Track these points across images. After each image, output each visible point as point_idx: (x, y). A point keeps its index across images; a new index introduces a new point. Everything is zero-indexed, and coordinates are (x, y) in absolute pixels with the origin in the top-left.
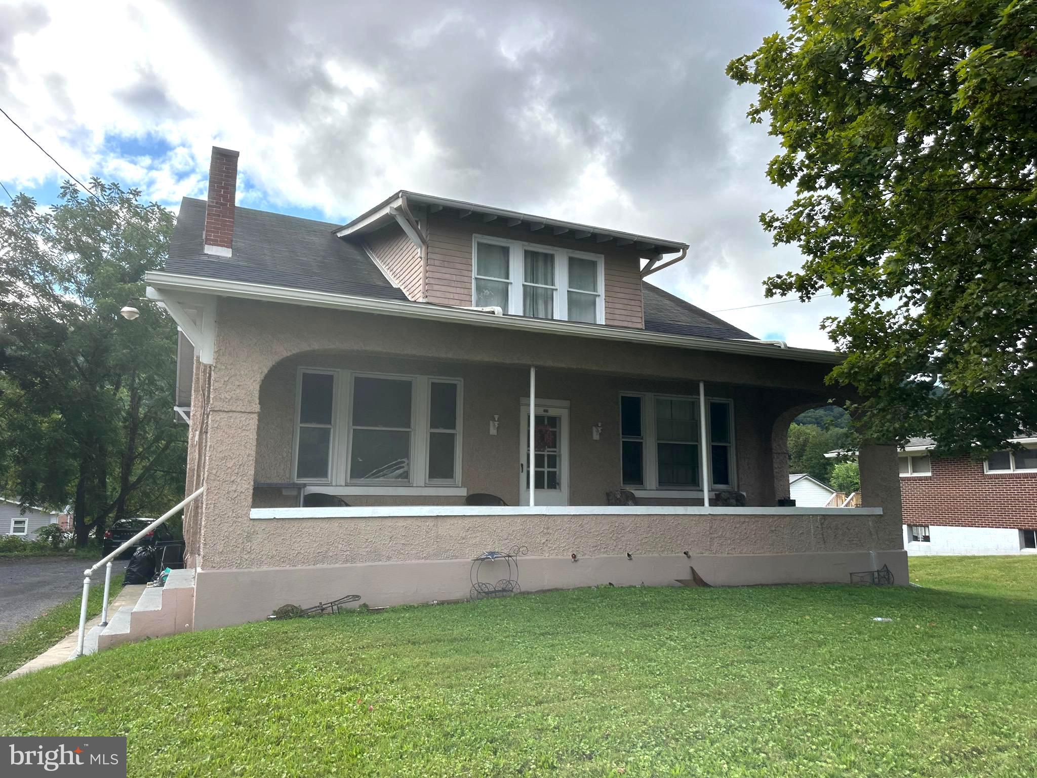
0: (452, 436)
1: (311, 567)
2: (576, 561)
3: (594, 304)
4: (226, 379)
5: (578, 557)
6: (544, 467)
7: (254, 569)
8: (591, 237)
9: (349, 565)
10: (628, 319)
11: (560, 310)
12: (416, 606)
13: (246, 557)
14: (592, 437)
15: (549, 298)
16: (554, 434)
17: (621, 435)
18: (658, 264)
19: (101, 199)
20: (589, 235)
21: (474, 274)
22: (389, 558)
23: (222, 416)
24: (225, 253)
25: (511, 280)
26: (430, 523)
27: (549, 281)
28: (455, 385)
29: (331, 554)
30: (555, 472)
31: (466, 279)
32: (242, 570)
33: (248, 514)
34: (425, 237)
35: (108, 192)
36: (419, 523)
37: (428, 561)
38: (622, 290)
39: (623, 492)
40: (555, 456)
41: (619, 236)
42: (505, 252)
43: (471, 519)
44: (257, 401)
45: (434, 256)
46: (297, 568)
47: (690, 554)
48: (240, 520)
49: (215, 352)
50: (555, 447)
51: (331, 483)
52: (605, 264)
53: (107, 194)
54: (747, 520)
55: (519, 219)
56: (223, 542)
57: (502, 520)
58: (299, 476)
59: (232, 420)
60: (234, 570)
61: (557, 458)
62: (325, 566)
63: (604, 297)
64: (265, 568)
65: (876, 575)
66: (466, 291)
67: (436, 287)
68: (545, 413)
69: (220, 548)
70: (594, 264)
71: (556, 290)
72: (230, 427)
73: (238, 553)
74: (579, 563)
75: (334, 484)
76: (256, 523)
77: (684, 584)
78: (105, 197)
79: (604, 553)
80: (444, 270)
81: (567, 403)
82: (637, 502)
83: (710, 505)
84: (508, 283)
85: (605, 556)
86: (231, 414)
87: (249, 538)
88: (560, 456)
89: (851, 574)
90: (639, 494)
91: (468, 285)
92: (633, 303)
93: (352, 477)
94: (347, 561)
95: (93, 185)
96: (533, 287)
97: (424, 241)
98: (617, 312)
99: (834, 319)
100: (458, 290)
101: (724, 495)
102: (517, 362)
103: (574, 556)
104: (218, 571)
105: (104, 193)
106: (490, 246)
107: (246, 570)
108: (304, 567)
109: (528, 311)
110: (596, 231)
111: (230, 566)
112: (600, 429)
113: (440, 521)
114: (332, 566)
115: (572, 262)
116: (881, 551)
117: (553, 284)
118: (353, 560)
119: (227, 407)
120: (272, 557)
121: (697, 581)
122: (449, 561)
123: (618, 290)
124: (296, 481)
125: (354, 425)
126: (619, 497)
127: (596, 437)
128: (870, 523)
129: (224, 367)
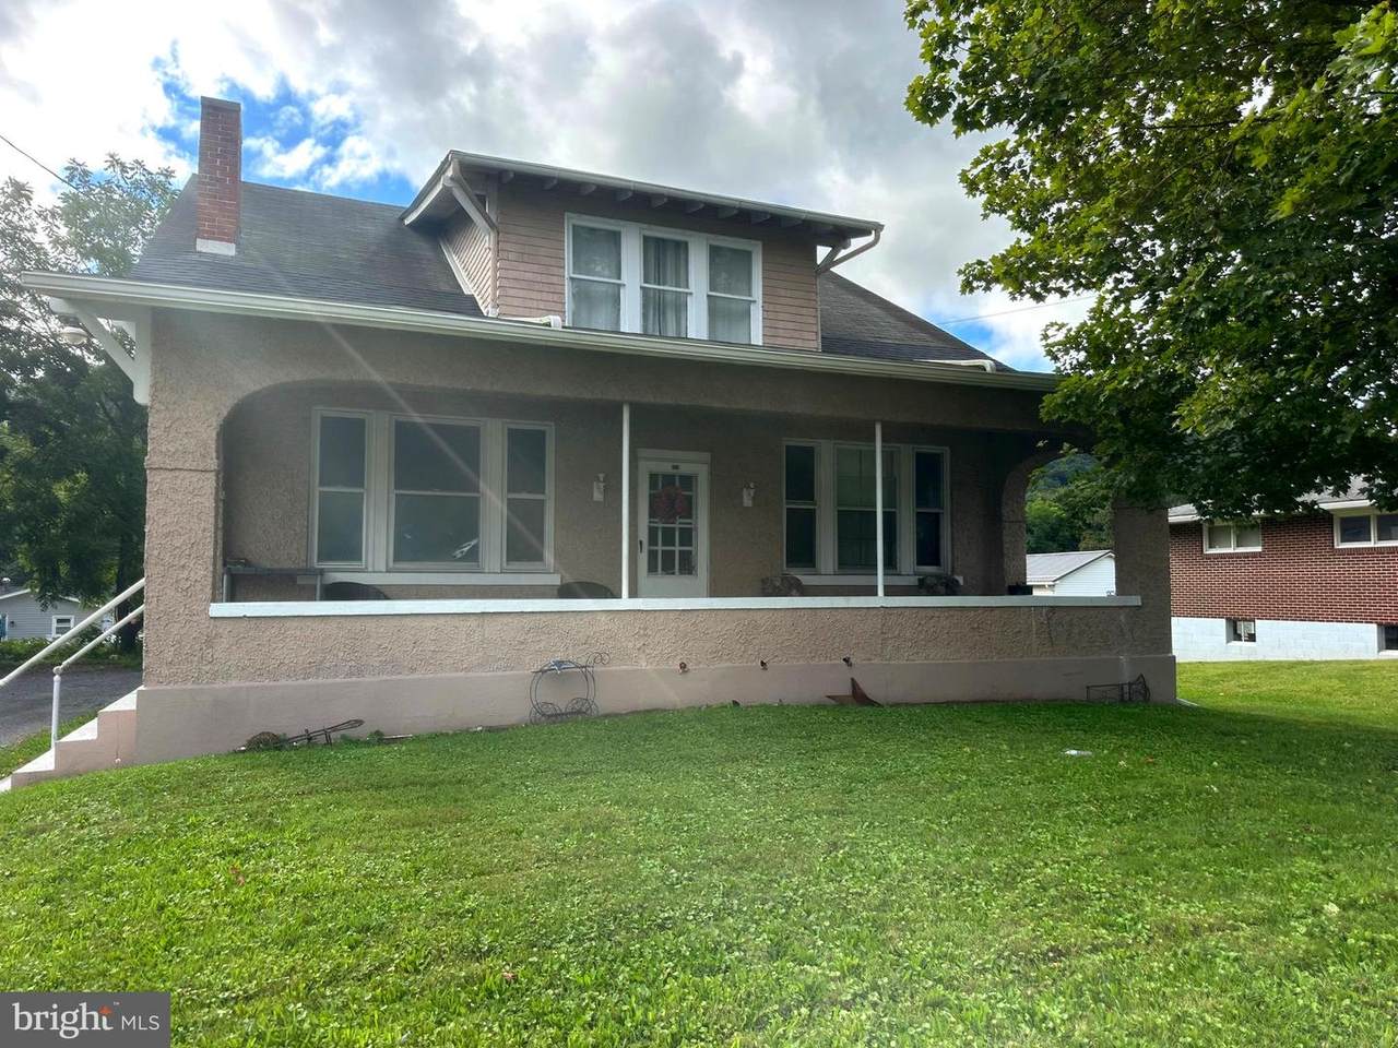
0: (542, 502)
1: (301, 682)
2: (684, 672)
3: (748, 313)
4: (168, 424)
5: (689, 666)
6: (674, 545)
7: (218, 685)
8: (737, 215)
9: (354, 679)
10: (796, 335)
11: (697, 324)
12: (451, 732)
13: (207, 668)
14: (742, 503)
15: (680, 307)
16: (689, 499)
17: (784, 501)
18: (843, 253)
19: (122, 183)
20: (735, 212)
21: (568, 271)
22: (413, 670)
23: (164, 476)
24: (227, 250)
25: (625, 279)
26: (473, 623)
27: (683, 283)
28: (543, 433)
29: (328, 665)
30: (690, 552)
31: (555, 280)
32: (201, 686)
33: (206, 610)
34: (494, 220)
35: (131, 173)
36: (456, 622)
37: (470, 674)
38: (789, 293)
39: (785, 578)
40: (691, 529)
41: (779, 212)
42: (615, 239)
43: (533, 617)
44: (214, 455)
45: (508, 246)
46: (279, 683)
47: (852, 660)
48: (195, 618)
49: (151, 386)
50: (691, 517)
51: (366, 568)
52: (763, 254)
53: (129, 176)
54: (937, 614)
55: (630, 190)
56: (173, 649)
57: (578, 617)
58: (320, 559)
59: (179, 481)
60: (189, 686)
61: (694, 533)
62: (320, 680)
63: (761, 304)
64: (234, 683)
65: (1126, 688)
66: (556, 297)
67: (511, 292)
68: (675, 471)
69: (169, 656)
70: (748, 254)
71: (691, 294)
72: (176, 491)
73: (195, 664)
74: (690, 675)
75: (370, 569)
76: (218, 623)
77: (839, 701)
78: (128, 181)
79: (727, 660)
80: (522, 267)
81: (706, 456)
82: (804, 591)
83: (886, 594)
84: (619, 286)
85: (729, 664)
86: (177, 473)
87: (210, 642)
88: (696, 529)
89: (1088, 687)
90: (807, 580)
91: (558, 289)
92: (804, 311)
93: (396, 559)
94: (350, 674)
95: (109, 164)
96: (659, 290)
97: (492, 225)
98: (781, 324)
99: (1062, 326)
100: (545, 296)
101: (929, 581)
102: (600, 396)
103: (683, 666)
104: (168, 687)
105: (125, 174)
106: (593, 230)
107: (207, 687)
108: (290, 682)
109: (650, 326)
110: (744, 206)
111: (185, 681)
112: (752, 492)
113: (487, 618)
114: (330, 681)
115: (715, 253)
116: (1137, 656)
117: (687, 287)
118: (360, 673)
119: (170, 464)
120: (243, 669)
121: (859, 697)
122: (500, 673)
123: (783, 293)
124: (317, 565)
125: (396, 488)
126: (778, 584)
127: (747, 502)
128: (1122, 618)
129: (163, 408)
